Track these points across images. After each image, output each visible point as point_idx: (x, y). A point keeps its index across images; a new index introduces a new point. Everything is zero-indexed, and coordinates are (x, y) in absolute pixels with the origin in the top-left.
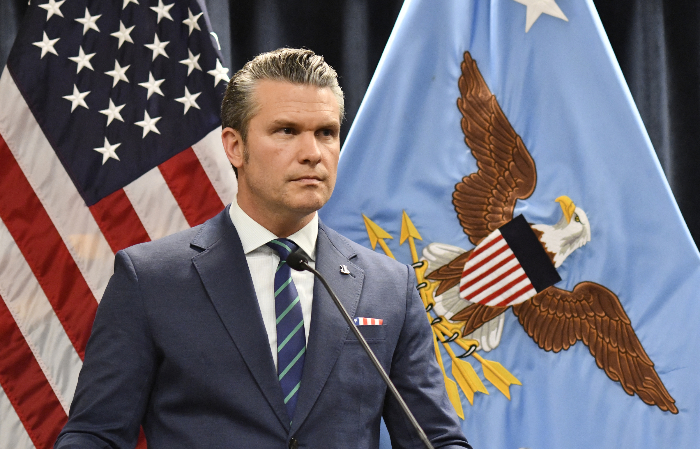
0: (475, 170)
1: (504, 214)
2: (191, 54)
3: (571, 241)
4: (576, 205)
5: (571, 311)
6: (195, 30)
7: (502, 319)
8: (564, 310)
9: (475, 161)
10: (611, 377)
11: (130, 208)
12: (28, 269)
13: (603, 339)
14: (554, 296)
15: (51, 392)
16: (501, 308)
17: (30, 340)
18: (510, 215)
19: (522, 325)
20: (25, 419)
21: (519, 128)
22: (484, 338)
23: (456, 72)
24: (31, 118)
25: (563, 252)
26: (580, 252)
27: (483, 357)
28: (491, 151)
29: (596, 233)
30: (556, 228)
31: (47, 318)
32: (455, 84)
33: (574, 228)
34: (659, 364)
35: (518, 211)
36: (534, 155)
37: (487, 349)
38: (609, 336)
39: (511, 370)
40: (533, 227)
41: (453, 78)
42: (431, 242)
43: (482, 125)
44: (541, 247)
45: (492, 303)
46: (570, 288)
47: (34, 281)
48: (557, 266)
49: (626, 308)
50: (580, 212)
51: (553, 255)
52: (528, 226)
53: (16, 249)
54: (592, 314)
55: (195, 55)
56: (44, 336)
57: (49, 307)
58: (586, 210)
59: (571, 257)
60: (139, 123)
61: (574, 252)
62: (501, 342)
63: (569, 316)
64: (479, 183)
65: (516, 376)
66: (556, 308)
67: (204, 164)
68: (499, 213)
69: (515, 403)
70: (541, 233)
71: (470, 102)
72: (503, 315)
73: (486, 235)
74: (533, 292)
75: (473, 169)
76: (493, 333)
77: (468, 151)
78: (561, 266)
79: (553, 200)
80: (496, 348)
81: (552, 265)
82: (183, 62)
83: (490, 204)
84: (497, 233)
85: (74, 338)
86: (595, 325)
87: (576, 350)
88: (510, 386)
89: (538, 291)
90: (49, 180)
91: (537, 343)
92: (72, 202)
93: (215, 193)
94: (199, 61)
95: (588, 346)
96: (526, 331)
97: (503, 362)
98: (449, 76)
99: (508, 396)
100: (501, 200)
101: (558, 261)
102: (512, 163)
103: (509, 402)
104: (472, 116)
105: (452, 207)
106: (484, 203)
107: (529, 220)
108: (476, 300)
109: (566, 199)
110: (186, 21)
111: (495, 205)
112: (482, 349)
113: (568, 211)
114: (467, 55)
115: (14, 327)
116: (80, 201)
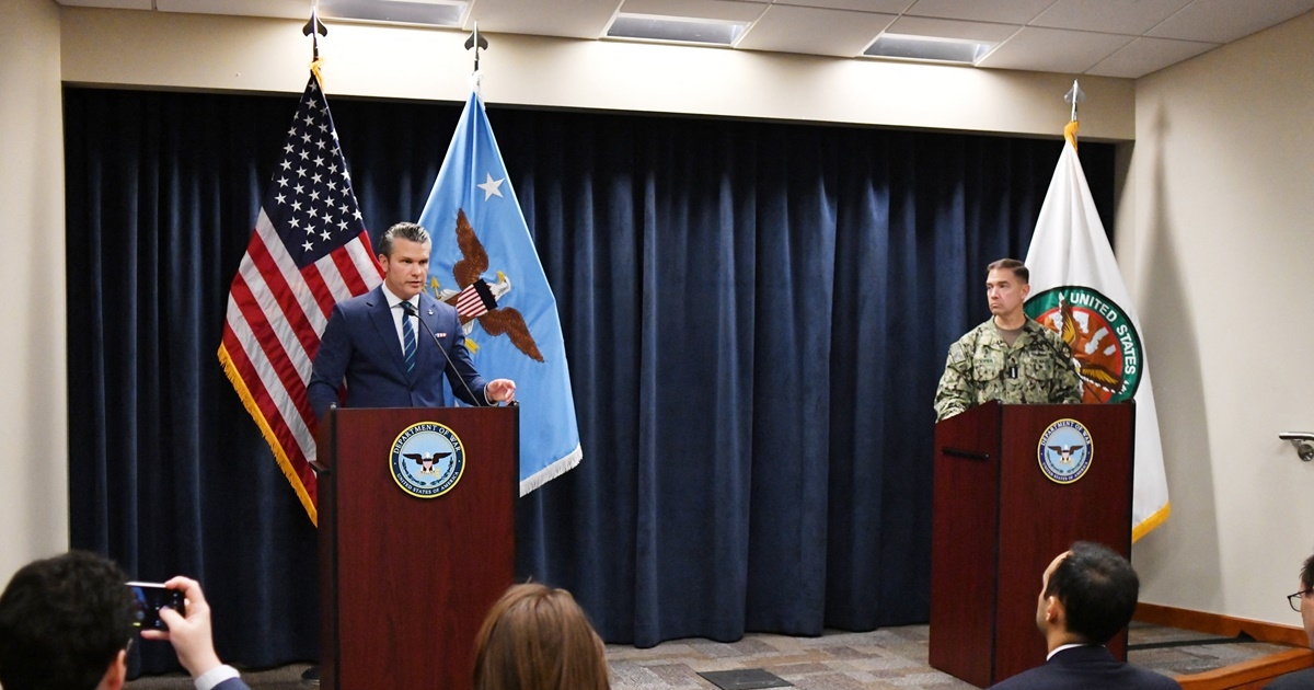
1: (475, 278)
2: (344, 206)
3: (502, 291)
4: (505, 275)
5: (501, 319)
6: (346, 195)
7: (473, 322)
8: (498, 319)
11: (317, 271)
12: (272, 296)
13: (514, 331)
14: (494, 313)
15: (283, 350)
16: (473, 317)
17: (273, 327)
18: (477, 279)
19: (481, 325)
20: (271, 360)
22: (466, 330)
23: (456, 217)
24: (274, 230)
25: (499, 295)
26: (506, 295)
28: (470, 252)
29: (513, 288)
30: (496, 285)
31: (281, 317)
32: (455, 222)
33: (503, 285)
35: (481, 277)
37: (468, 333)
38: (516, 330)
39: (478, 342)
40: (487, 284)
41: (454, 220)
42: (444, 289)
43: (466, 241)
44: (490, 292)
45: (469, 315)
47: (275, 301)
48: (496, 301)
50: (506, 278)
51: (495, 296)
52: (485, 284)
53: (267, 287)
54: (510, 321)
55: (346, 206)
56: (279, 325)
57: (282, 313)
58: (509, 278)
59: (502, 297)
60: (321, 235)
61: (503, 295)
62: (472, 331)
63: (501, 321)
64: (464, 265)
65: (480, 344)
66: (495, 318)
67: (349, 253)
68: (473, 278)
70: (490, 287)
71: (461, 230)
72: (473, 320)
73: (467, 287)
74: (486, 311)
75: (463, 259)
76: (470, 328)
77: (460, 251)
78: (498, 301)
79: (495, 273)
81: (494, 300)
82: (341, 209)
83: (469, 274)
84: (472, 286)
85: (293, 327)
86: (511, 325)
88: (476, 349)
89: (488, 310)
90: (282, 258)
91: (487, 332)
92: (292, 269)
94: (348, 209)
95: (508, 334)
96: (483, 327)
97: (474, 338)
98: (452, 218)
99: (475, 353)
100: (474, 272)
101: (497, 299)
102: (479, 257)
104: (462, 236)
106: (466, 273)
108: (462, 313)
109: (500, 273)
110: (342, 191)
111: (471, 274)
112: (466, 333)
113: (501, 278)
114: (460, 210)
115: (266, 321)
116: (296, 268)
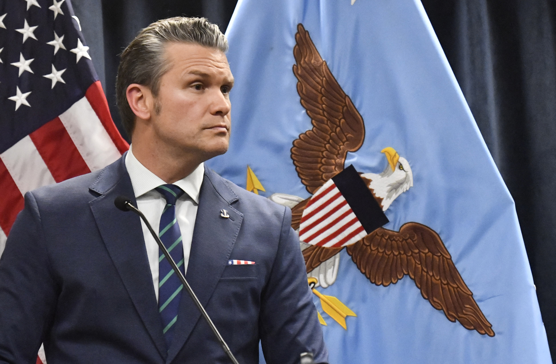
0: (310, 127)
1: (336, 165)
2: (56, 36)
3: (395, 187)
4: (400, 155)
5: (398, 248)
6: (59, 14)
7: (337, 258)
8: (392, 248)
9: (310, 120)
10: (435, 306)
11: (6, 172)
13: (427, 273)
14: (382, 236)
16: (336, 249)
18: (342, 166)
19: (356, 263)
21: (347, 89)
22: (322, 276)
23: (291, 42)
25: (389, 197)
26: (404, 196)
27: (321, 292)
28: (323, 110)
29: (417, 179)
30: (382, 176)
32: (291, 52)
33: (398, 175)
34: (477, 293)
35: (348, 162)
36: (361, 113)
37: (324, 285)
38: (432, 270)
39: (347, 303)
40: (362, 176)
41: (289, 48)
42: (273, 193)
43: (314, 88)
44: (370, 193)
45: (328, 245)
46: (396, 229)
48: (384, 209)
49: (446, 245)
50: (404, 161)
51: (380, 200)
52: (357, 175)
54: (417, 251)
55: (60, 36)
58: (408, 160)
59: (396, 201)
60: (12, 98)
61: (399, 196)
62: (337, 279)
63: (396, 253)
64: (313, 138)
65: (352, 309)
66: (385, 247)
67: (70, 131)
68: (332, 165)
69: (351, 333)
70: (369, 181)
71: (304, 68)
72: (338, 255)
73: (321, 185)
74: (364, 234)
75: (309, 127)
76: (330, 271)
77: (304, 111)
78: (388, 210)
79: (379, 151)
80: (333, 284)
81: (380, 208)
82: (51, 43)
83: (324, 157)
84: (330, 182)
86: (420, 261)
87: (403, 284)
88: (346, 318)
89: (368, 232)
91: (369, 278)
93: (80, 156)
94: (64, 42)
95: (414, 280)
96: (359, 268)
97: (339, 297)
98: (284, 45)
99: (345, 327)
100: (333, 153)
101: (386, 205)
102: (343, 120)
103: (346, 331)
104: (306, 80)
105: (292, 161)
106: (318, 157)
107: (358, 170)
108: (314, 242)
109: (391, 150)
110: (51, 8)
111: (329, 158)
112: (320, 286)
113: (392, 160)
114: (300, 26)
